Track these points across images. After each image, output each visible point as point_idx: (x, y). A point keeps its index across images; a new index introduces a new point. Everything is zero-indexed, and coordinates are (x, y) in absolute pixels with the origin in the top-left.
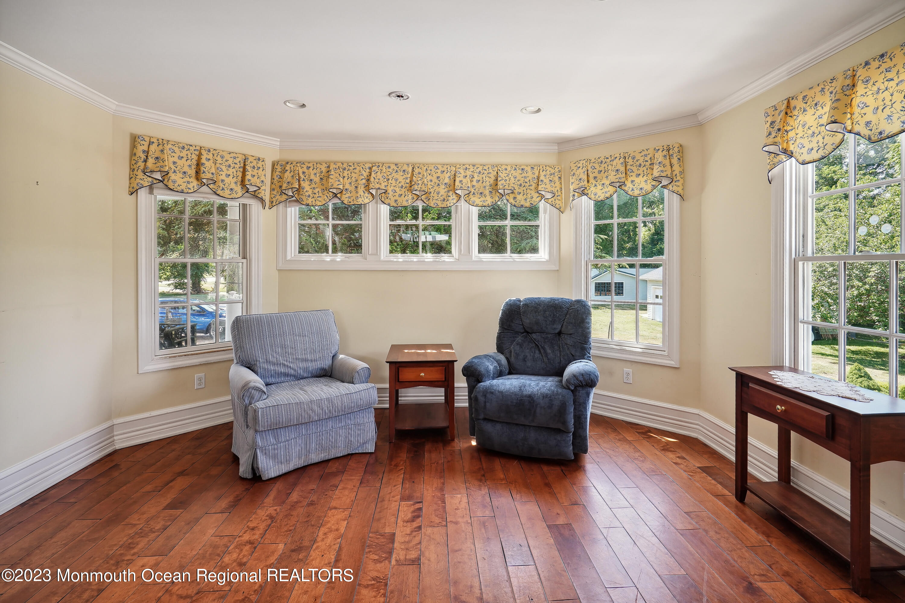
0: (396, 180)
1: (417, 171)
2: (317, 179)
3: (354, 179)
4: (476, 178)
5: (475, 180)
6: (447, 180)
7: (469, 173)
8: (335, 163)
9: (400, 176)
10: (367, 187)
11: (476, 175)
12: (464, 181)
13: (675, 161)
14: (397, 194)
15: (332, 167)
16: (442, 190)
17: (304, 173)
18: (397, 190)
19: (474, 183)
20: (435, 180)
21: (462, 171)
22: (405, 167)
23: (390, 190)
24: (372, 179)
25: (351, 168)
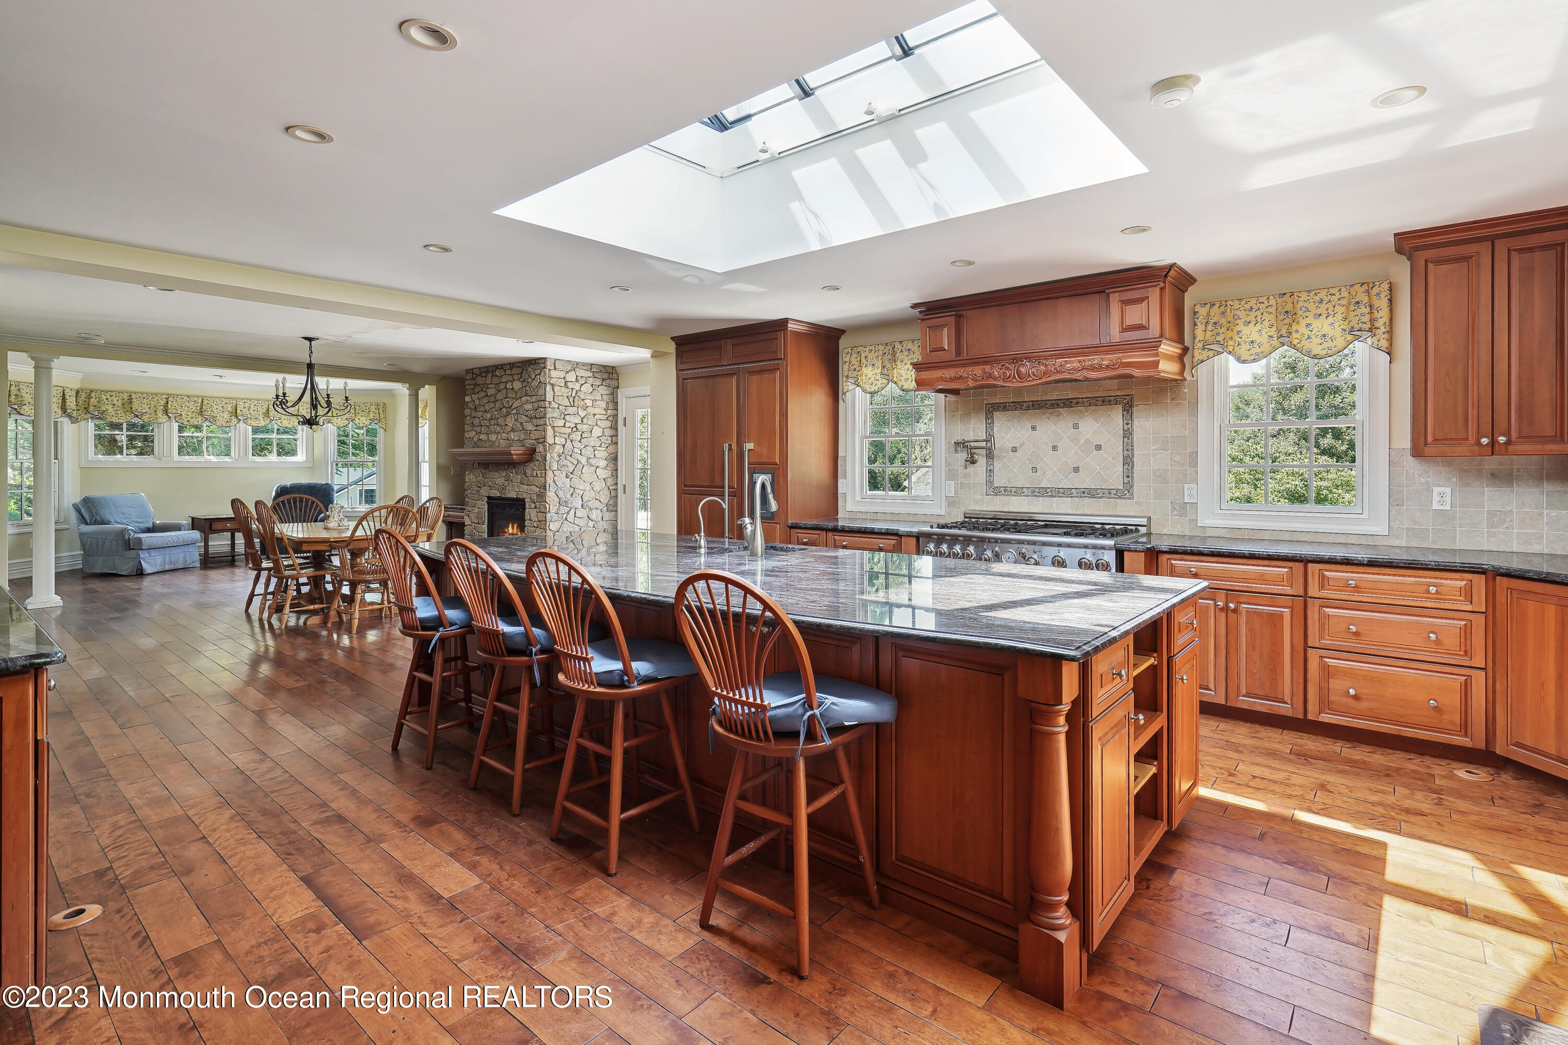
0: (188, 407)
1: (205, 402)
2: (120, 404)
3: (152, 405)
4: (252, 408)
5: (251, 410)
6: (230, 409)
7: (247, 405)
8: (135, 393)
9: (191, 405)
10: (166, 412)
11: (252, 407)
12: (244, 410)
13: (381, 411)
14: (189, 417)
15: (133, 396)
16: (226, 415)
17: (107, 399)
18: (189, 414)
19: (251, 412)
20: (220, 408)
21: (241, 404)
22: (196, 399)
23: (183, 414)
24: (169, 406)
25: (150, 398)
